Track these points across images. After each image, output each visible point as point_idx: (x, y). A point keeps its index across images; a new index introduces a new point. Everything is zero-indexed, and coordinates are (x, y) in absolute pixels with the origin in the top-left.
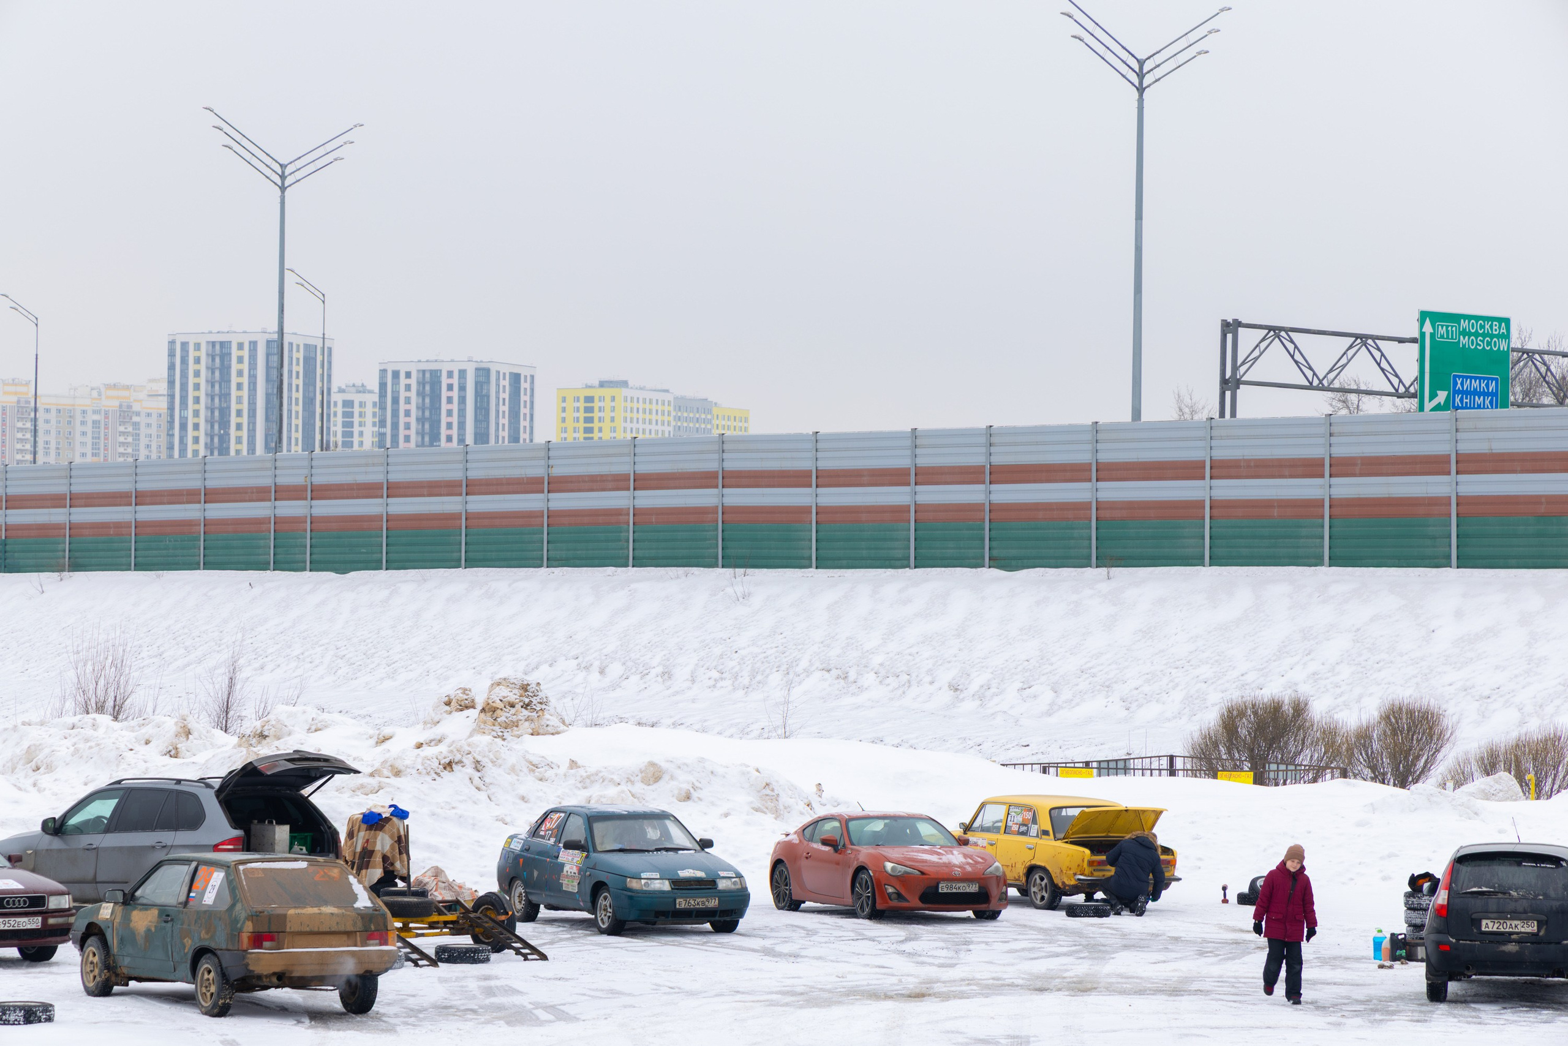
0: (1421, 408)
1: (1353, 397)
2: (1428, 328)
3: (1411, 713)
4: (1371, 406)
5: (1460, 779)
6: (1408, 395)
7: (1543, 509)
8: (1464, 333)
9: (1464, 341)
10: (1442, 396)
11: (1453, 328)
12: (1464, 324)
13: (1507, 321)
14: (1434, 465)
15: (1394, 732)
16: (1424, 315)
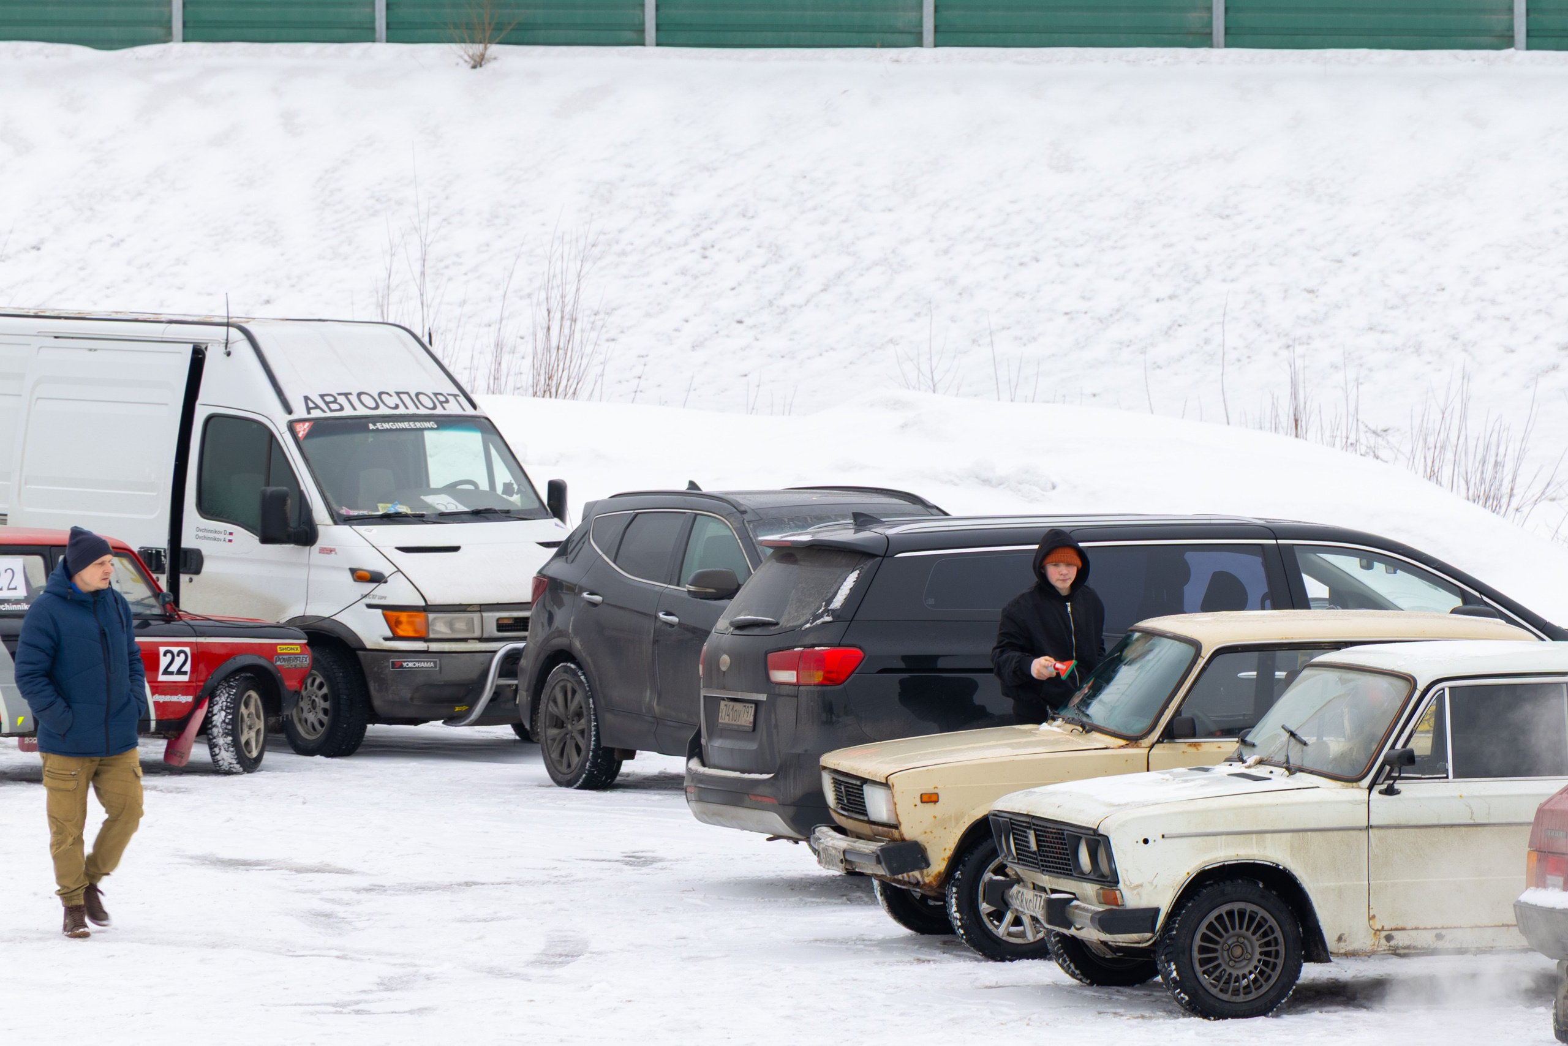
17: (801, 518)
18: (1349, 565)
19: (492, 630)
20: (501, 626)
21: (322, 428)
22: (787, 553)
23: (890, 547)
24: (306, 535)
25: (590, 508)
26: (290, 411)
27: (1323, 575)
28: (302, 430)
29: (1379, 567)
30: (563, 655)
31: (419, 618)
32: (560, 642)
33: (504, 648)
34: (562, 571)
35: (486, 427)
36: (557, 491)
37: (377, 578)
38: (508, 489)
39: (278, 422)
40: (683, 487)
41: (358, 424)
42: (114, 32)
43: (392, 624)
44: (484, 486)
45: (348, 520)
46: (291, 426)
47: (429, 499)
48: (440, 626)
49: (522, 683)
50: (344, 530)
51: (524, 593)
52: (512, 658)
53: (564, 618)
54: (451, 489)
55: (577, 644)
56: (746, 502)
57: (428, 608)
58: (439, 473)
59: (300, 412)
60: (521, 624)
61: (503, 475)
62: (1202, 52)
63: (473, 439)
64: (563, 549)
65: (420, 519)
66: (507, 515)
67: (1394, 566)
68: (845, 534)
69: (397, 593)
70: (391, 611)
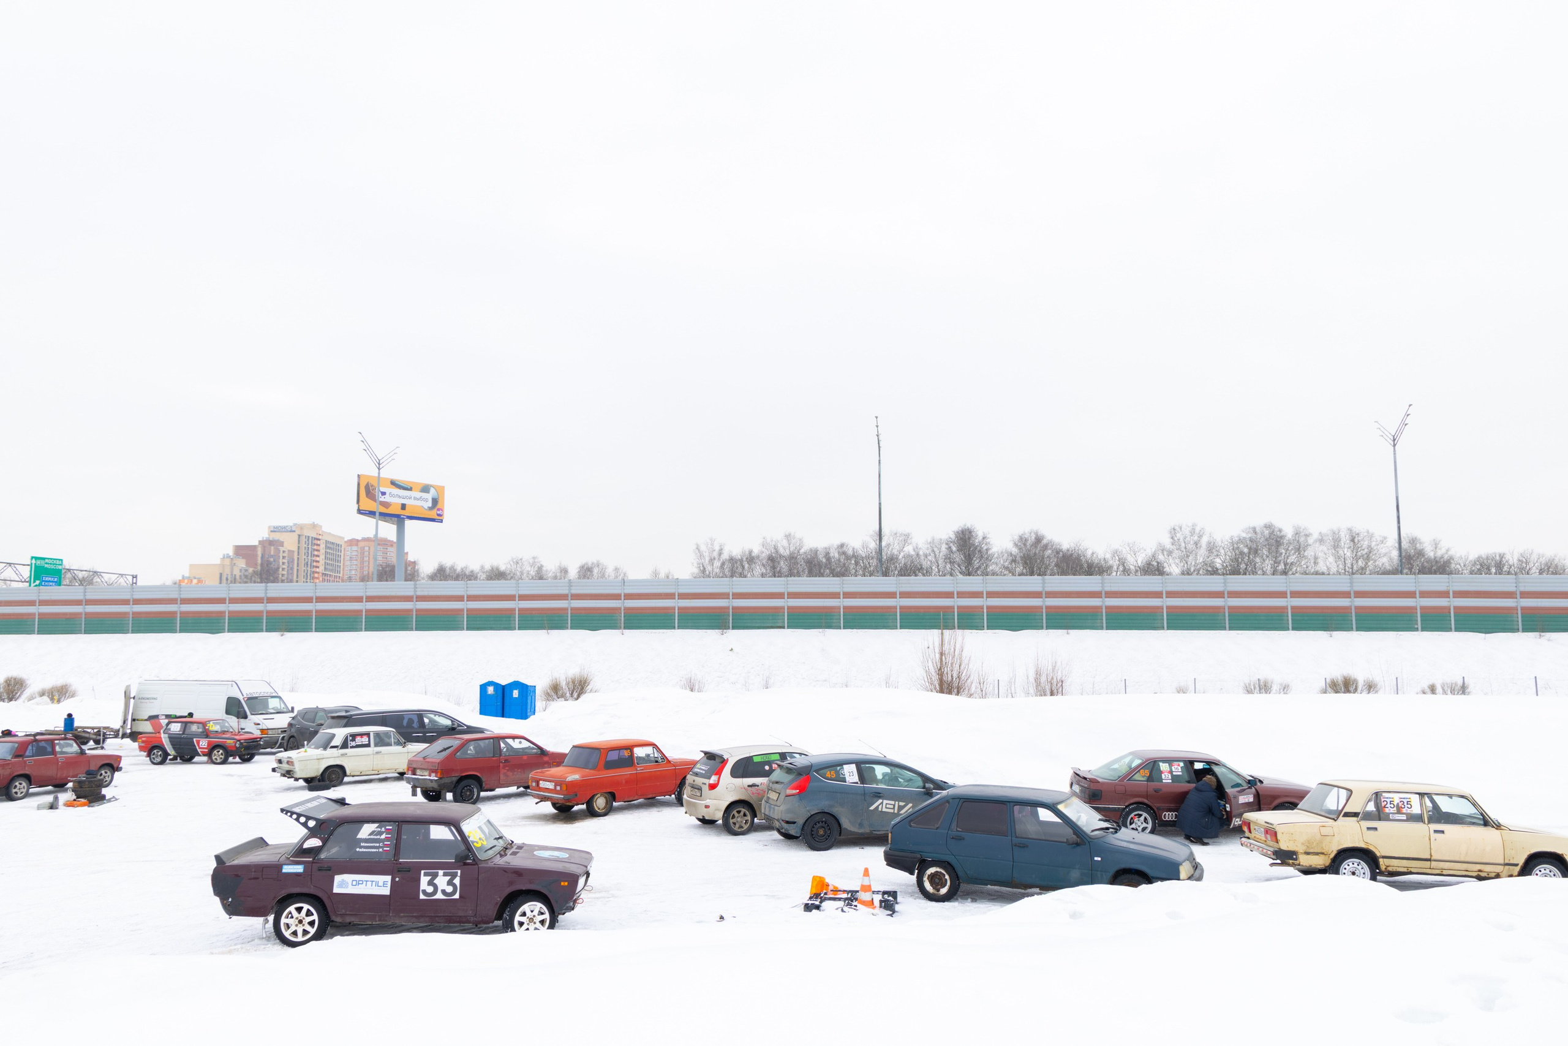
0: (30, 586)
1: (9, 582)
2: (34, 561)
3: (15, 679)
4: (15, 585)
5: (31, 698)
6: (25, 581)
7: (68, 616)
8: (46, 563)
9: (46, 566)
10: (38, 582)
11: (43, 562)
12: (47, 561)
13: (62, 560)
14: (31, 603)
15: (9, 685)
16: (32, 558)
17: (337, 711)
18: (432, 716)
19: (280, 733)
20: (282, 732)
21: (249, 699)
22: (333, 718)
23: (352, 715)
24: (245, 717)
25: (298, 711)
26: (243, 696)
27: (427, 718)
28: (246, 699)
29: (437, 716)
30: (293, 737)
31: (266, 731)
32: (291, 735)
33: (282, 735)
34: (293, 722)
35: (280, 697)
36: (293, 708)
37: (259, 724)
38: (284, 708)
39: (241, 698)
40: (315, 707)
41: (256, 698)
42: (214, 631)
43: (262, 732)
44: (279, 708)
45: (253, 714)
46: (244, 699)
47: (269, 710)
48: (270, 732)
49: (285, 742)
50: (253, 716)
51: (286, 726)
52: (284, 737)
53: (293, 730)
54: (273, 709)
55: (295, 735)
56: (326, 709)
57: (268, 729)
58: (271, 706)
59: (245, 696)
60: (285, 731)
61: (283, 706)
62: (411, 632)
63: (278, 700)
64: (293, 718)
65: (267, 714)
66: (283, 713)
67: (439, 716)
68: (344, 714)
69: (260, 727)
70: (262, 731)
